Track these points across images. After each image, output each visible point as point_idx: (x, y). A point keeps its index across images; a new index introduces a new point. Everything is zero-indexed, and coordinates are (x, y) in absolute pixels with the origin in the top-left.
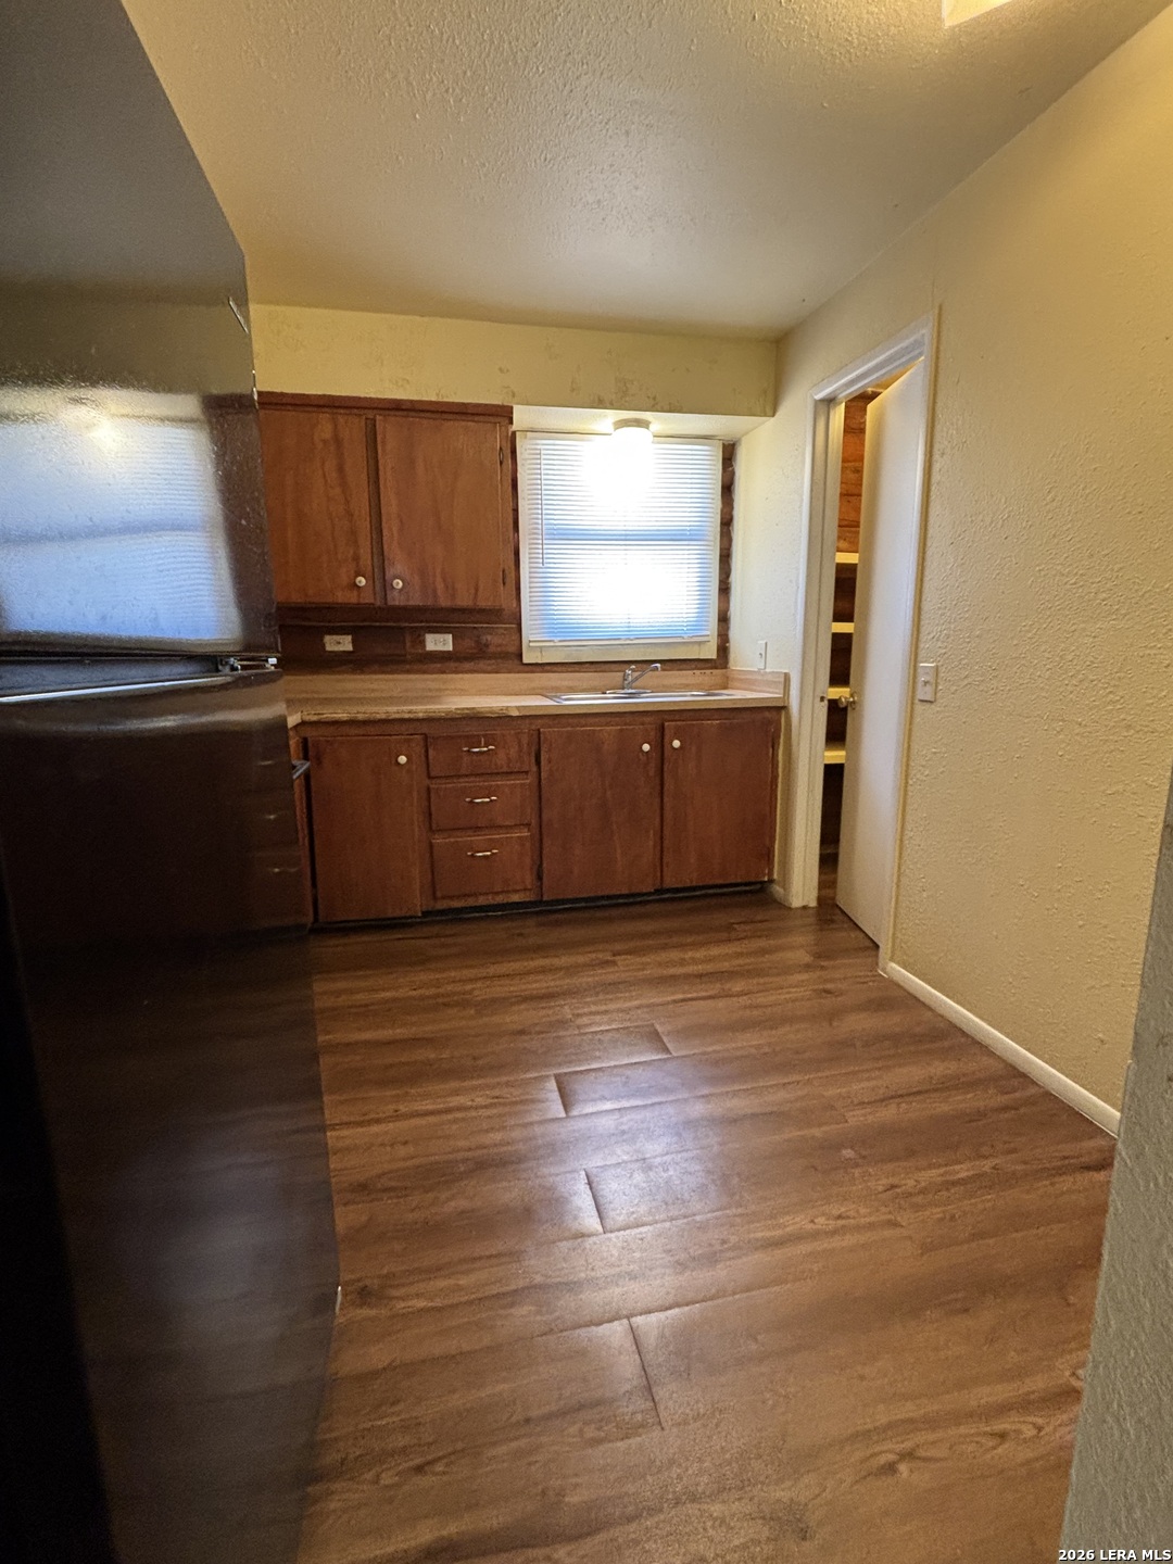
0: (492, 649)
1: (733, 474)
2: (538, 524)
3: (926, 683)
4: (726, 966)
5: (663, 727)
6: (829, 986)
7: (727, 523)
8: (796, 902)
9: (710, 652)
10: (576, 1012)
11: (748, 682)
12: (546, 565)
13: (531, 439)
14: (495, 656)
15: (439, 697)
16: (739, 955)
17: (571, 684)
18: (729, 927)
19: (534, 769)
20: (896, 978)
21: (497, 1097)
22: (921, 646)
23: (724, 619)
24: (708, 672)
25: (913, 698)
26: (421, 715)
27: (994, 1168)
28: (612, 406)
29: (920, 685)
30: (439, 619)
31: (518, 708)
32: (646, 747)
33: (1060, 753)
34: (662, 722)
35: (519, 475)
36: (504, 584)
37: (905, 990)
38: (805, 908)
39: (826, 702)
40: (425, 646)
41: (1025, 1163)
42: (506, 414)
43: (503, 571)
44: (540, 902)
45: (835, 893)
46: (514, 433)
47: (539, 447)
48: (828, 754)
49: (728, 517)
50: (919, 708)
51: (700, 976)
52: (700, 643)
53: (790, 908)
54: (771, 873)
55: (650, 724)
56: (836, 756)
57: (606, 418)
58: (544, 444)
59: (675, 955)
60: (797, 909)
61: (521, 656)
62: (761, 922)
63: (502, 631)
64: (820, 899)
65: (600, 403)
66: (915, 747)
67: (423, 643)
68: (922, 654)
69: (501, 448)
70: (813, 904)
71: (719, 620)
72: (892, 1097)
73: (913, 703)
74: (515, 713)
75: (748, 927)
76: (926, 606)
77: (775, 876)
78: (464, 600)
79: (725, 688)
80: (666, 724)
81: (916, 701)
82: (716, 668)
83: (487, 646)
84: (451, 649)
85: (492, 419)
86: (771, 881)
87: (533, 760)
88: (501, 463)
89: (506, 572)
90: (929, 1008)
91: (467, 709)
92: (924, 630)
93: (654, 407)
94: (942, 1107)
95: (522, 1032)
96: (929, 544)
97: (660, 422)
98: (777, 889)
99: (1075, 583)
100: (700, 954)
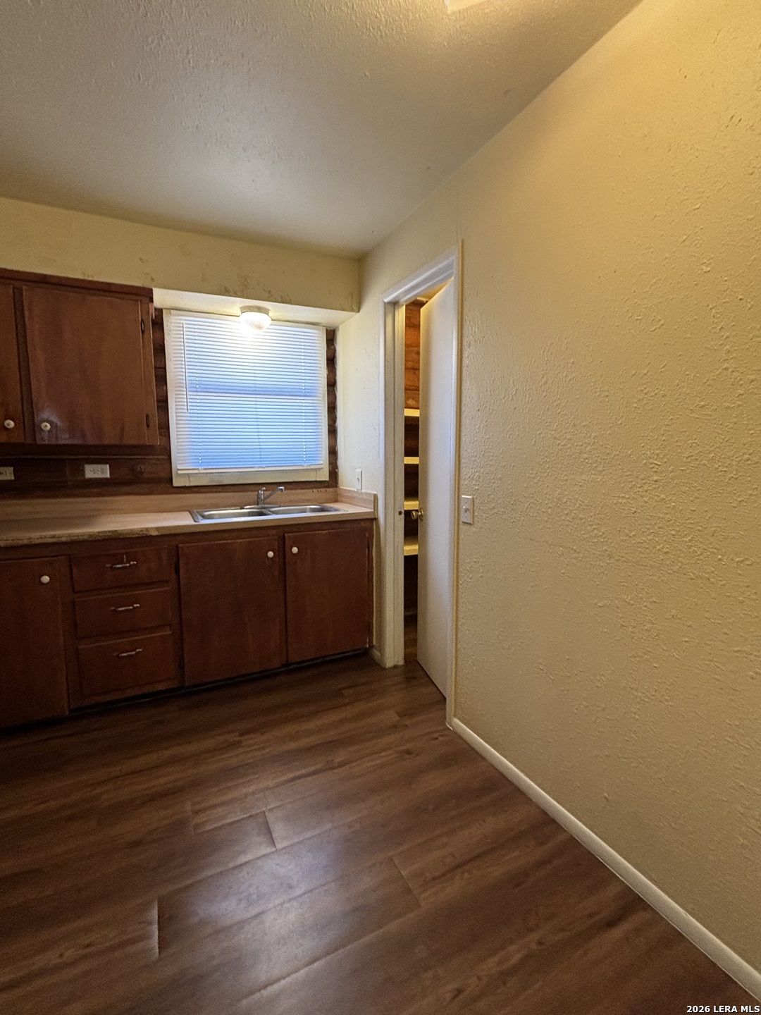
0: (145, 476)
1: (335, 351)
2: (183, 379)
3: (466, 510)
5: (284, 536)
7: (332, 385)
8: (389, 663)
9: (324, 476)
10: (197, 807)
11: (351, 499)
12: (190, 411)
13: (175, 315)
14: (149, 481)
15: (94, 516)
16: (343, 722)
17: (214, 501)
18: (339, 693)
19: (174, 577)
20: (459, 731)
22: (462, 482)
23: (333, 452)
24: (323, 490)
25: (458, 519)
26: (64, 539)
27: (540, 943)
28: (236, 295)
29: (462, 512)
30: (98, 454)
31: (157, 529)
32: (271, 554)
34: (283, 533)
35: (165, 342)
36: (148, 426)
37: (465, 741)
38: (395, 667)
39: (403, 515)
40: (84, 474)
41: (563, 930)
42: (147, 294)
43: (147, 416)
44: (182, 688)
45: (416, 650)
46: (160, 312)
47: (182, 322)
48: (406, 548)
49: (333, 381)
50: (462, 526)
51: (309, 749)
52: (316, 470)
53: (384, 669)
54: (371, 641)
55: (274, 535)
56: (412, 549)
57: (234, 304)
58: (185, 319)
59: (290, 729)
60: (390, 668)
61: (171, 480)
62: (364, 684)
63: (153, 461)
64: (406, 657)
65: (225, 292)
66: (462, 556)
67: (83, 472)
68: (463, 488)
69: (142, 320)
70: (401, 662)
71: (330, 453)
72: (458, 866)
73: (458, 524)
74: (155, 533)
75: (351, 691)
76: (464, 454)
77: (374, 643)
78: (110, 439)
79: (336, 501)
80: (286, 535)
81: (461, 523)
82: (328, 487)
83: (142, 473)
84: (108, 476)
85: (133, 297)
86: (372, 647)
87: (173, 570)
88: (143, 332)
89: (150, 417)
90: (484, 759)
91: (109, 532)
92: (464, 471)
93: (270, 298)
94: (496, 870)
95: (138, 843)
96: (463, 409)
97: (277, 310)
98: (376, 653)
99: (565, 445)
100: (312, 725)
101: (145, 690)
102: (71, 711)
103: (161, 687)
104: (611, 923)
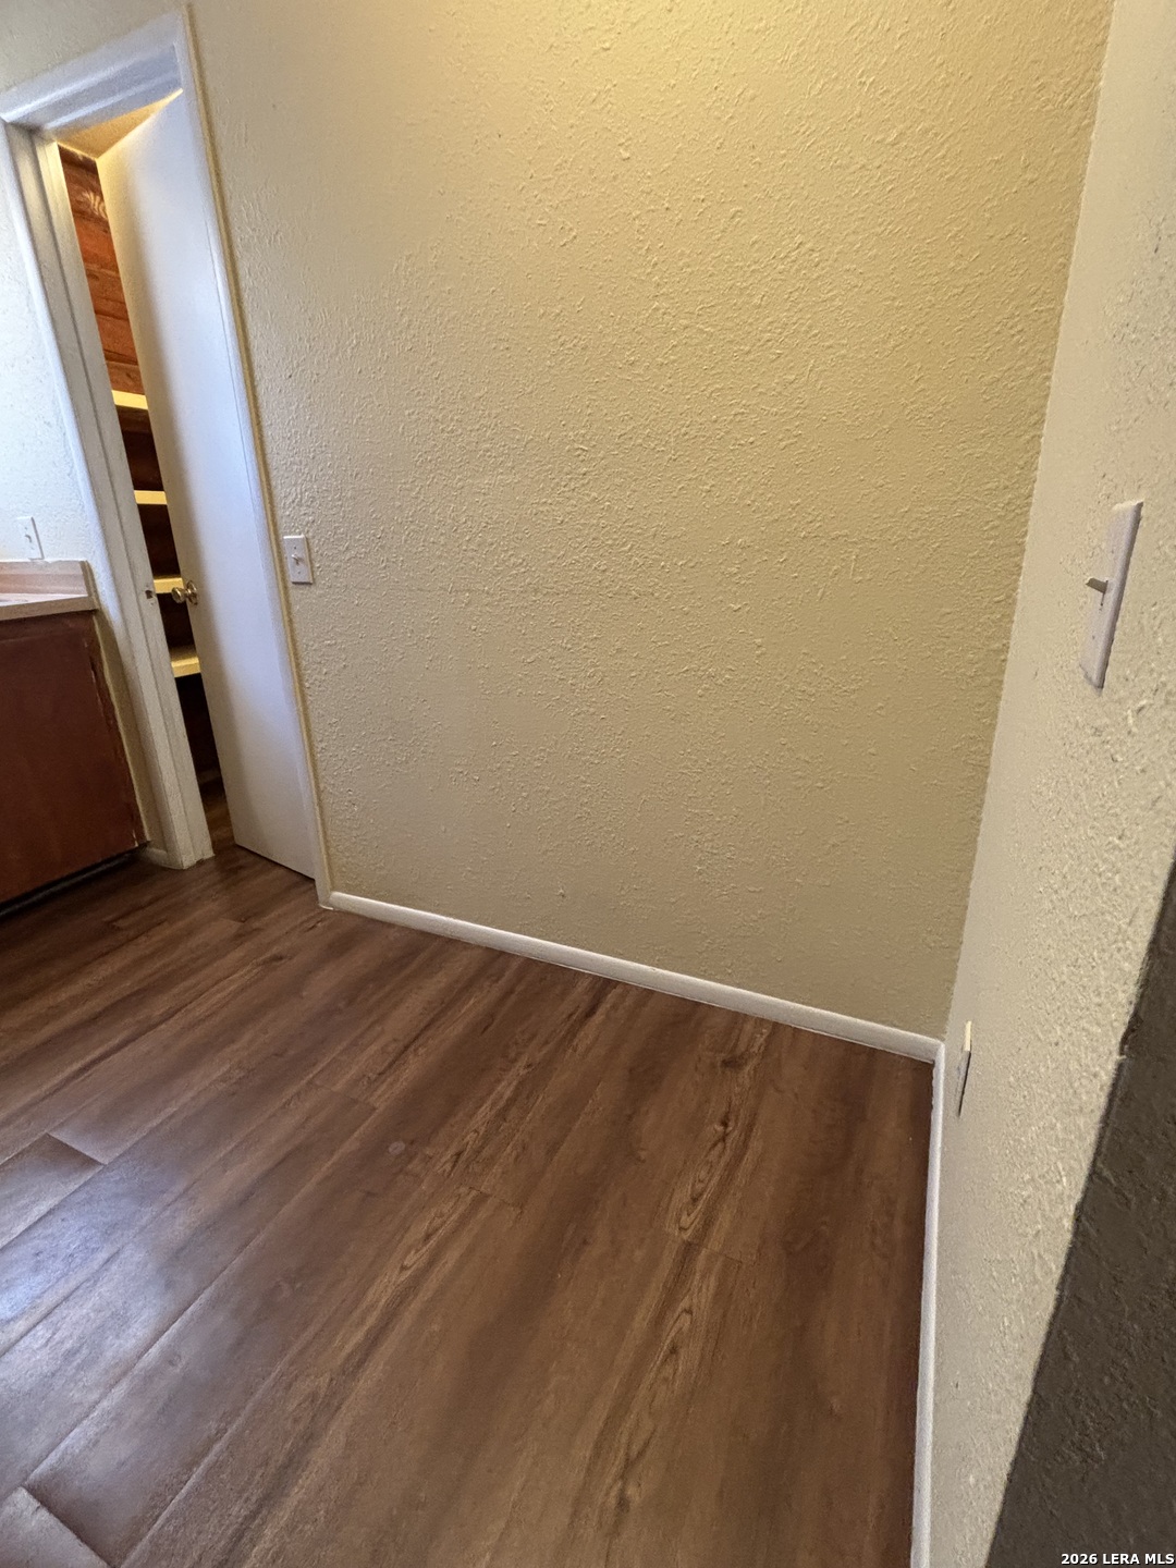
3: (297, 561)
4: (127, 986)
6: (275, 950)
8: (187, 859)
11: (20, 580)
16: (139, 962)
18: (110, 928)
20: (344, 907)
22: (279, 513)
25: (284, 580)
29: (289, 563)
33: (473, 627)
37: (359, 916)
38: (200, 863)
39: (155, 598)
45: (231, 831)
48: (175, 665)
50: (295, 593)
51: (91, 1020)
53: (183, 870)
54: (141, 835)
56: (188, 665)
60: (190, 868)
62: (150, 903)
64: (215, 845)
66: (302, 641)
68: (283, 524)
70: (210, 854)
72: (406, 1047)
73: (286, 588)
75: (131, 920)
76: (273, 461)
77: (148, 838)
81: (290, 585)
86: (145, 845)
92: (279, 492)
94: (454, 1029)
96: (257, 375)
98: (156, 853)
104: (591, 1012)
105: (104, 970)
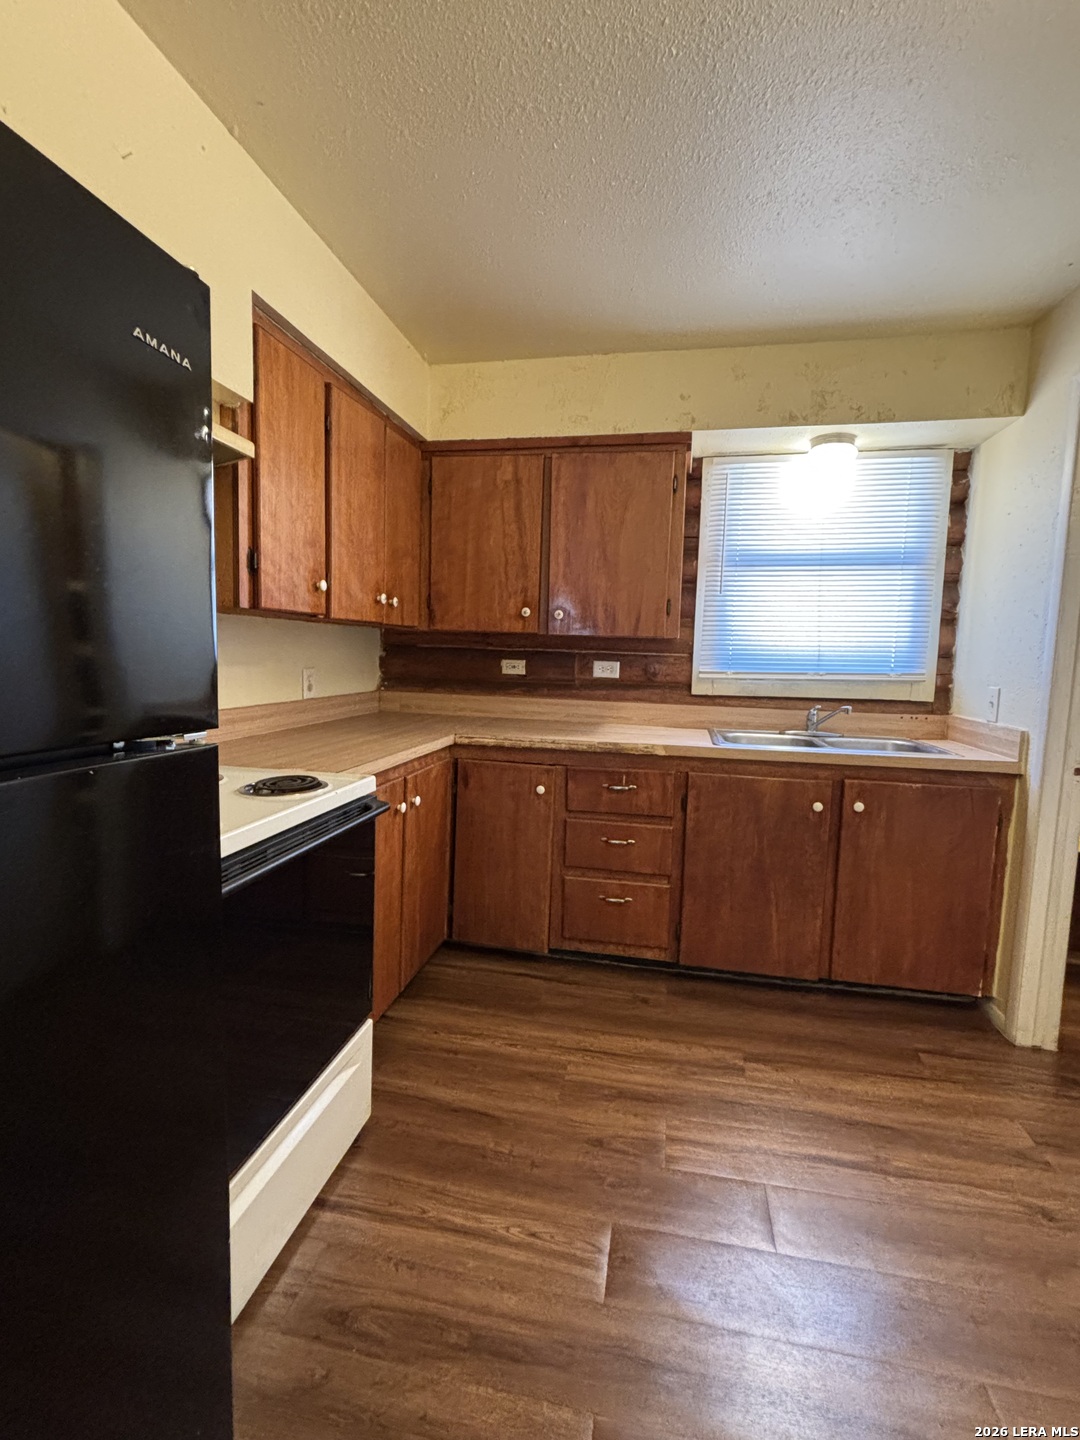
0: (659, 678)
1: (967, 487)
2: (718, 551)
4: (892, 1118)
5: (843, 782)
6: (1053, 1205)
7: (956, 543)
8: (1023, 1038)
9: (927, 694)
10: (674, 1133)
11: (973, 737)
12: (723, 593)
13: (718, 464)
14: (661, 686)
15: (598, 724)
16: (916, 1105)
17: (743, 719)
19: (679, 815)
21: (533, 1235)
23: (946, 655)
24: (921, 717)
26: (563, 746)
28: (806, 422)
30: (607, 647)
31: (666, 747)
32: (818, 807)
34: (842, 779)
35: (702, 502)
36: (668, 614)
38: (1036, 1049)
40: (591, 672)
42: (683, 440)
43: (669, 601)
44: (675, 965)
46: (699, 461)
47: (726, 472)
49: (958, 536)
51: (851, 1124)
52: (912, 683)
53: (1013, 1046)
54: (988, 987)
55: (826, 778)
57: (801, 437)
58: (731, 469)
59: (823, 1080)
60: (1023, 1048)
61: (689, 687)
62: (961, 1057)
63: (672, 660)
64: (1061, 1041)
65: (791, 420)
67: (591, 670)
69: (675, 477)
70: (1050, 1045)
71: (940, 656)
74: (662, 753)
75: (937, 1061)
77: (994, 994)
78: (624, 630)
79: (944, 737)
80: (847, 781)
82: (932, 712)
83: (655, 674)
84: (617, 676)
85: (664, 447)
86: (989, 998)
87: (679, 805)
88: (675, 491)
89: (672, 602)
91: (610, 744)
93: (860, 418)
95: (599, 1143)
97: (866, 434)
98: (997, 1012)
100: (860, 1087)
101: (632, 953)
102: (550, 951)
103: (649, 955)
105: (887, 1089)
